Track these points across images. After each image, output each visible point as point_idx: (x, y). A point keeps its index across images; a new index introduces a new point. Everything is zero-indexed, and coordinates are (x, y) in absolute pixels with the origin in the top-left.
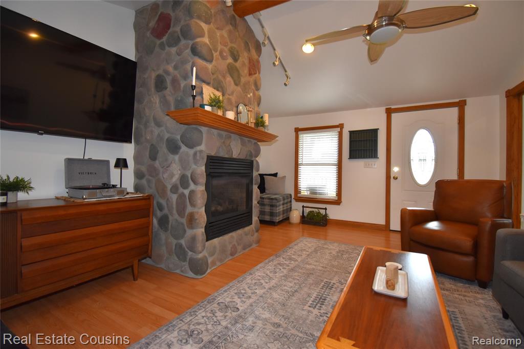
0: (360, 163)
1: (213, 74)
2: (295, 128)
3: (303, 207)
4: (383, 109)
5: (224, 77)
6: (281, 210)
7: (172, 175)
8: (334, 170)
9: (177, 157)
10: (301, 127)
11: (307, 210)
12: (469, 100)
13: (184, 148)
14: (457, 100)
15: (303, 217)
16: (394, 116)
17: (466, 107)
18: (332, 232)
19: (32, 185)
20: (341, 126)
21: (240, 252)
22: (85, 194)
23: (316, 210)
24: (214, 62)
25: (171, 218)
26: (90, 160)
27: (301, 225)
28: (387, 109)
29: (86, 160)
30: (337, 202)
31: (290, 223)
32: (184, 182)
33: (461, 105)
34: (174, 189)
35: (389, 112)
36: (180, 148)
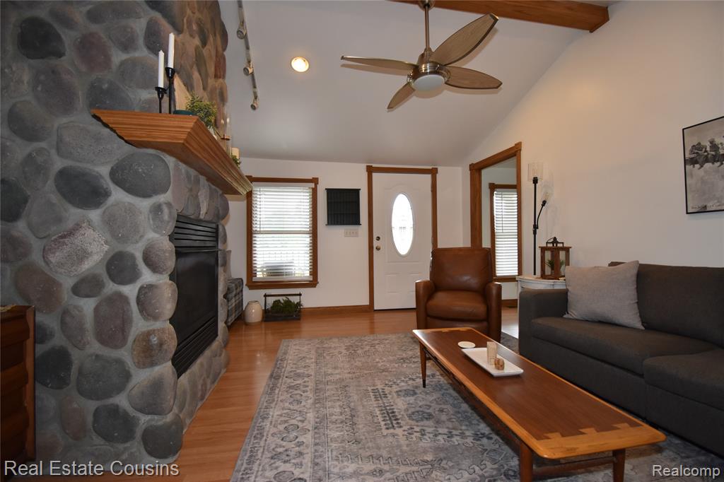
0: (340, 231)
3: (265, 296)
4: (363, 167)
7: (83, 255)
8: (307, 239)
9: (95, 215)
10: (255, 176)
11: (271, 301)
12: (440, 169)
13: (118, 195)
14: (430, 167)
15: (266, 312)
16: (375, 177)
17: (438, 177)
18: (307, 327)
20: (315, 181)
21: (210, 388)
23: (284, 298)
24: (182, 36)
25: (76, 355)
27: (263, 325)
28: (367, 166)
30: (313, 283)
31: (247, 324)
32: (120, 267)
33: (433, 172)
34: (86, 286)
35: (370, 170)
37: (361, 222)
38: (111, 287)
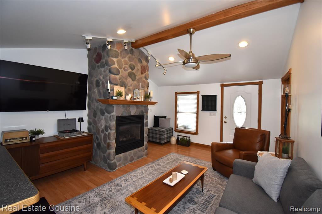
0: (208, 113)
1: (120, 79)
2: (175, 93)
3: (178, 135)
4: (219, 84)
5: (126, 79)
6: (166, 136)
7: (102, 125)
8: (195, 116)
9: (104, 117)
10: (178, 92)
11: (180, 138)
12: (264, 81)
13: (106, 114)
14: (258, 81)
15: (178, 140)
16: (225, 88)
17: (263, 85)
18: (193, 150)
19: (44, 132)
20: (198, 93)
21: (135, 160)
22: (65, 135)
23: (185, 137)
24: (120, 74)
25: (101, 144)
26: (68, 119)
27: (177, 145)
29: (66, 119)
30: (196, 133)
31: (171, 144)
33: (260, 84)
34: (103, 132)
36: (105, 113)
37: (217, 109)
38: (105, 132)
